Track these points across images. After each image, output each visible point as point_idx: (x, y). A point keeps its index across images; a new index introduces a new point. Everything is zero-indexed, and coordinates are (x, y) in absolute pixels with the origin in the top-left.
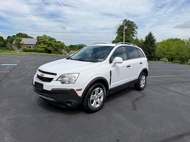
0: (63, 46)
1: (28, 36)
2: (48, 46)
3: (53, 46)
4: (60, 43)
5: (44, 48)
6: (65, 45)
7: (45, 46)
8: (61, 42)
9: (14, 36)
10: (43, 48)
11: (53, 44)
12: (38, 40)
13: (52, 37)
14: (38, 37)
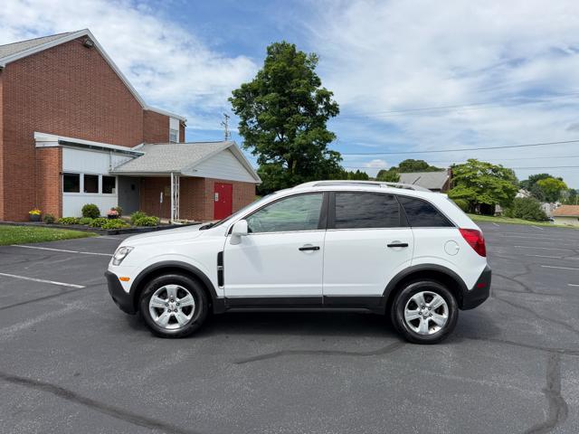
0: (560, 189)
1: (428, 166)
2: (480, 193)
3: (496, 190)
4: (548, 180)
5: (466, 197)
6: (564, 187)
7: (470, 192)
8: (551, 177)
9: (393, 168)
10: (461, 197)
11: (497, 185)
12: (452, 176)
13: (494, 163)
14: (453, 167)
